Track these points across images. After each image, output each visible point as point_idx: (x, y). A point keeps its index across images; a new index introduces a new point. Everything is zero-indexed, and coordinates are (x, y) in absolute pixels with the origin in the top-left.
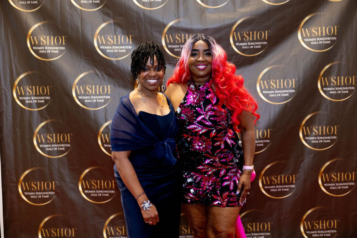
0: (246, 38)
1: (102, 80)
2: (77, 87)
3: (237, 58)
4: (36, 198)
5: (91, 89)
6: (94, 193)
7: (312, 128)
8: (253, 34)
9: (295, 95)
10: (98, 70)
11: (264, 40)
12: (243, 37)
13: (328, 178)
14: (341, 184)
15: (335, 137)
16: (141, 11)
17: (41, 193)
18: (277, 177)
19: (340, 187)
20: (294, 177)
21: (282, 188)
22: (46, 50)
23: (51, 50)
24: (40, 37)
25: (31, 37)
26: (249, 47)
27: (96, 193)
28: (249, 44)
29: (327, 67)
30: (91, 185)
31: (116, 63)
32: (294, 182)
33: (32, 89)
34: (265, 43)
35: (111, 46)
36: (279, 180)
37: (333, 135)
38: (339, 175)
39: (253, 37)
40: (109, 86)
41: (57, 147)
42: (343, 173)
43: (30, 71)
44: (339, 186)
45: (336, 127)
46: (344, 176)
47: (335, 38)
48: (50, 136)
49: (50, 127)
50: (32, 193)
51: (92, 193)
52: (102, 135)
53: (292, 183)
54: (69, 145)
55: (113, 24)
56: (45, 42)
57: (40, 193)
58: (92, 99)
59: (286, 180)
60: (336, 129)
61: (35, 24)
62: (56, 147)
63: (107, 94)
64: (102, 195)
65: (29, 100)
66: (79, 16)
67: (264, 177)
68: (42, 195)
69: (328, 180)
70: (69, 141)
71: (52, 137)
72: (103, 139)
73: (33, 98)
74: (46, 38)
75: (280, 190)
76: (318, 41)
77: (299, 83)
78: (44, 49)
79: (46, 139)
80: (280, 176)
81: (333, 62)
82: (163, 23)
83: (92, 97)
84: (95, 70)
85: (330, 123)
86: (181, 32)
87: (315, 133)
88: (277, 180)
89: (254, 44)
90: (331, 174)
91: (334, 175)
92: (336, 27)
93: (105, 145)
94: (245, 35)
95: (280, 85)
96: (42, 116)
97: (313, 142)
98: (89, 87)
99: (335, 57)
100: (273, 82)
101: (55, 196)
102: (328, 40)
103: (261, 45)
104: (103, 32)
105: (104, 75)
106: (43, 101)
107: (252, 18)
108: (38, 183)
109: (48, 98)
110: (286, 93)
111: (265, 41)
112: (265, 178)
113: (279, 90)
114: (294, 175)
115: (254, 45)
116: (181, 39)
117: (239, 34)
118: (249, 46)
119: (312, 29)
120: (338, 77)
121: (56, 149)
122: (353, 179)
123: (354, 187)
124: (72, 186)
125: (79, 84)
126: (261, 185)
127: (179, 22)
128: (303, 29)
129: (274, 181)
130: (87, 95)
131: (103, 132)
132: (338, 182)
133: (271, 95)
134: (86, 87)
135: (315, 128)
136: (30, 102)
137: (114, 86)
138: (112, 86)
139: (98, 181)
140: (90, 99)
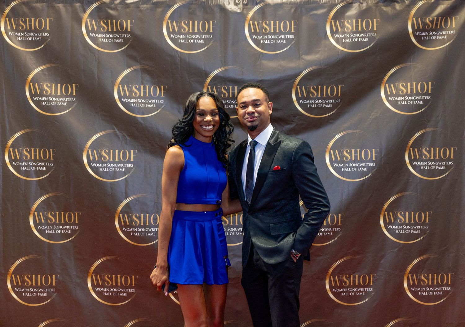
0: (313, 94)
1: (124, 142)
2: (90, 150)
3: (301, 120)
4: (29, 296)
5: (109, 154)
6: (107, 292)
7: (397, 213)
8: (322, 89)
9: (375, 170)
10: (118, 129)
11: (336, 97)
12: (309, 92)
13: (416, 281)
14: (433, 289)
15: (426, 227)
16: (177, 54)
17: (37, 290)
18: (350, 277)
19: (431, 293)
20: (372, 278)
21: (355, 292)
22: (51, 101)
23: (57, 101)
24: (43, 85)
25: (31, 84)
26: (317, 106)
27: (110, 292)
28: (317, 102)
29: (418, 134)
30: (104, 281)
31: (142, 122)
32: (371, 284)
33: (30, 152)
34: (338, 101)
35: (137, 98)
36: (352, 281)
37: (424, 223)
38: (430, 277)
39: (322, 93)
40: (132, 151)
41: (61, 229)
42: (435, 275)
43: (28, 128)
44: (431, 291)
45: (427, 213)
46: (437, 278)
47: (428, 98)
48: (51, 214)
49: (53, 203)
50: (24, 290)
51: (105, 292)
52: (121, 215)
53: (368, 286)
54: (76, 227)
55: (140, 70)
56: (49, 91)
57: (35, 290)
58: (109, 168)
59: (361, 280)
60: (427, 216)
61: (37, 67)
62: (58, 229)
63: (129, 162)
64: (118, 294)
65: (26, 166)
66: (96, 58)
67: (332, 277)
68: (37, 292)
69: (416, 283)
70: (77, 222)
71: (55, 216)
72: (122, 220)
73: (30, 164)
74: (51, 86)
75: (353, 294)
76: (407, 101)
77: (381, 154)
78: (48, 101)
79: (47, 218)
80: (353, 276)
81: (425, 128)
82: (205, 71)
83: (109, 165)
84: (114, 129)
85: (421, 208)
86: (228, 83)
87: (401, 220)
88: (350, 281)
89: (323, 101)
90: (421, 275)
91: (424, 276)
92: (430, 83)
93: (124, 229)
94: (312, 90)
95: (356, 157)
96: (42, 187)
97: (397, 232)
98: (105, 152)
99: (428, 121)
100: (347, 152)
101: (55, 295)
102: (420, 100)
103: (332, 103)
104: (126, 81)
105: (126, 137)
106: (44, 169)
107: (321, 68)
108: (34, 276)
109: (51, 164)
110: (363, 167)
111: (338, 98)
112: (334, 278)
113: (354, 162)
114: (372, 275)
115: (323, 104)
116: (229, 93)
117: (303, 87)
118: (317, 104)
119: (399, 85)
120: (432, 149)
121: (59, 231)
122: (450, 283)
123: (450, 294)
124: (79, 281)
125: (92, 147)
126: (327, 287)
127: (226, 71)
128: (387, 85)
129: (346, 283)
130: (103, 162)
131: (121, 212)
132: (428, 286)
133: (343, 169)
134: (101, 151)
135: (401, 214)
136: (26, 169)
137: (139, 151)
138: (136, 150)
139: (114, 276)
140: (106, 167)
